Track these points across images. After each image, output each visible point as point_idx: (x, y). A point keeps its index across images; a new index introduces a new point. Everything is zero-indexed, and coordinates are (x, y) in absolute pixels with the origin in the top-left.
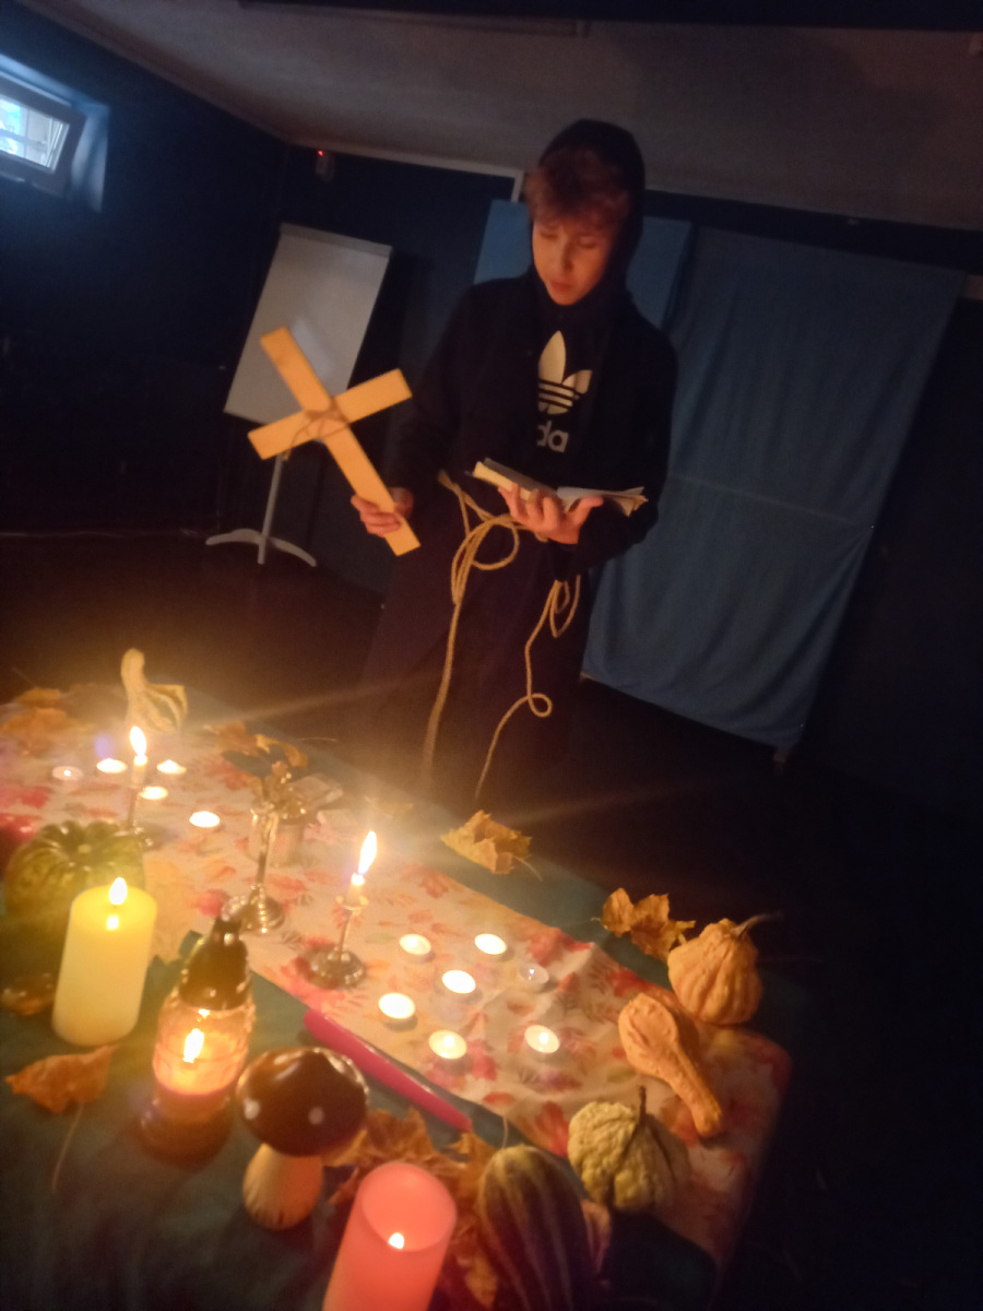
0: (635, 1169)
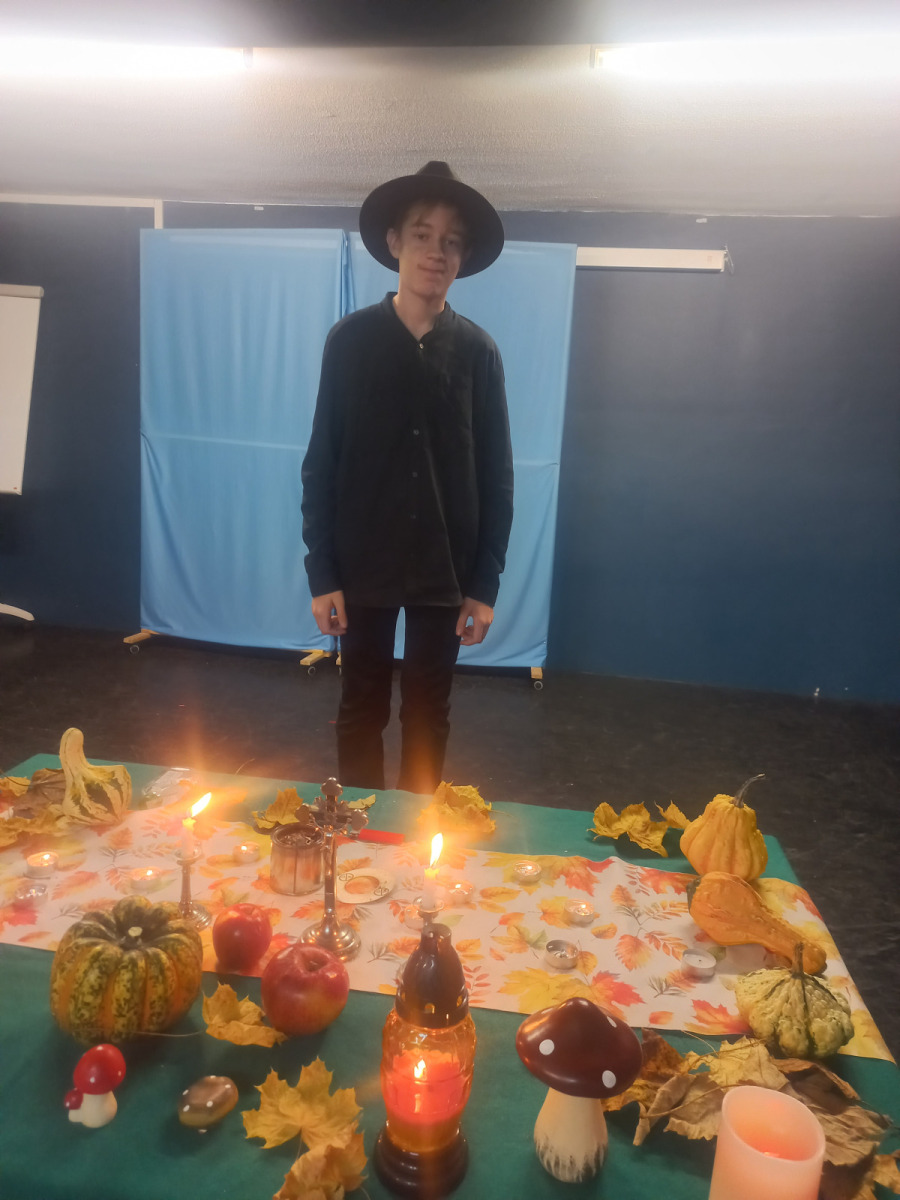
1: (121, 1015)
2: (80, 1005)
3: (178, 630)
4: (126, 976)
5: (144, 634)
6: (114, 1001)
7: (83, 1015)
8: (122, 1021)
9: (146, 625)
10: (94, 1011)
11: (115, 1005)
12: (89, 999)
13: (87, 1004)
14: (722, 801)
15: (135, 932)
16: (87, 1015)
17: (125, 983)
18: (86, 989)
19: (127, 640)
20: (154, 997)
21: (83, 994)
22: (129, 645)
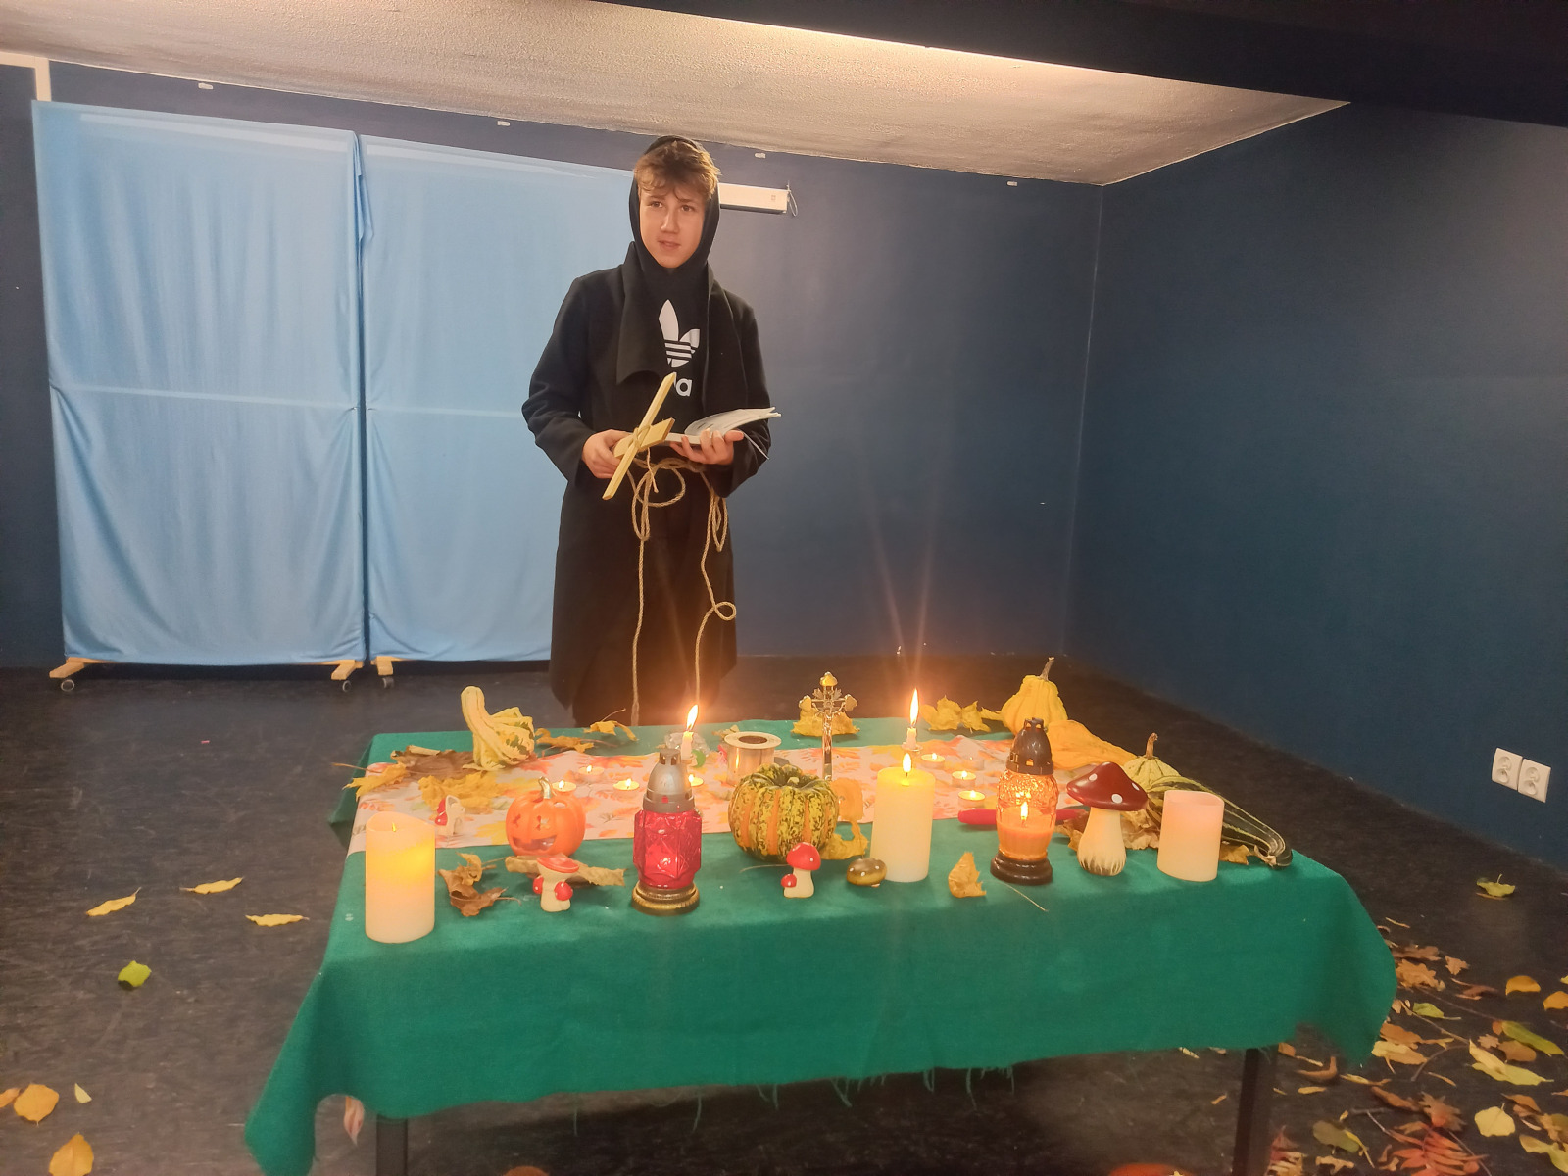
1: (817, 829)
2: (791, 825)
3: (130, 653)
4: (815, 801)
5: (72, 665)
6: (812, 820)
7: (794, 832)
8: (817, 833)
9: (75, 652)
10: (801, 828)
11: (813, 823)
12: (797, 819)
13: (797, 823)
14: (1030, 680)
15: (795, 780)
16: (796, 833)
17: (815, 807)
18: (795, 812)
19: (54, 674)
20: (831, 817)
21: (794, 817)
22: (59, 681)
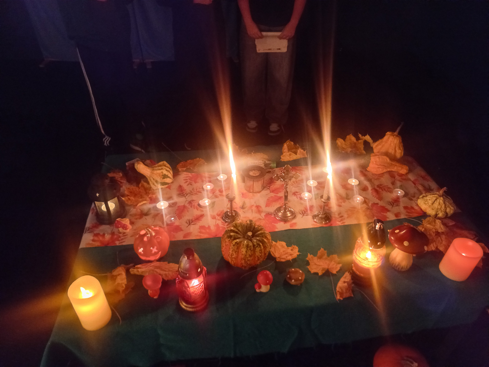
0: (448, 207)
15: (250, 234)
